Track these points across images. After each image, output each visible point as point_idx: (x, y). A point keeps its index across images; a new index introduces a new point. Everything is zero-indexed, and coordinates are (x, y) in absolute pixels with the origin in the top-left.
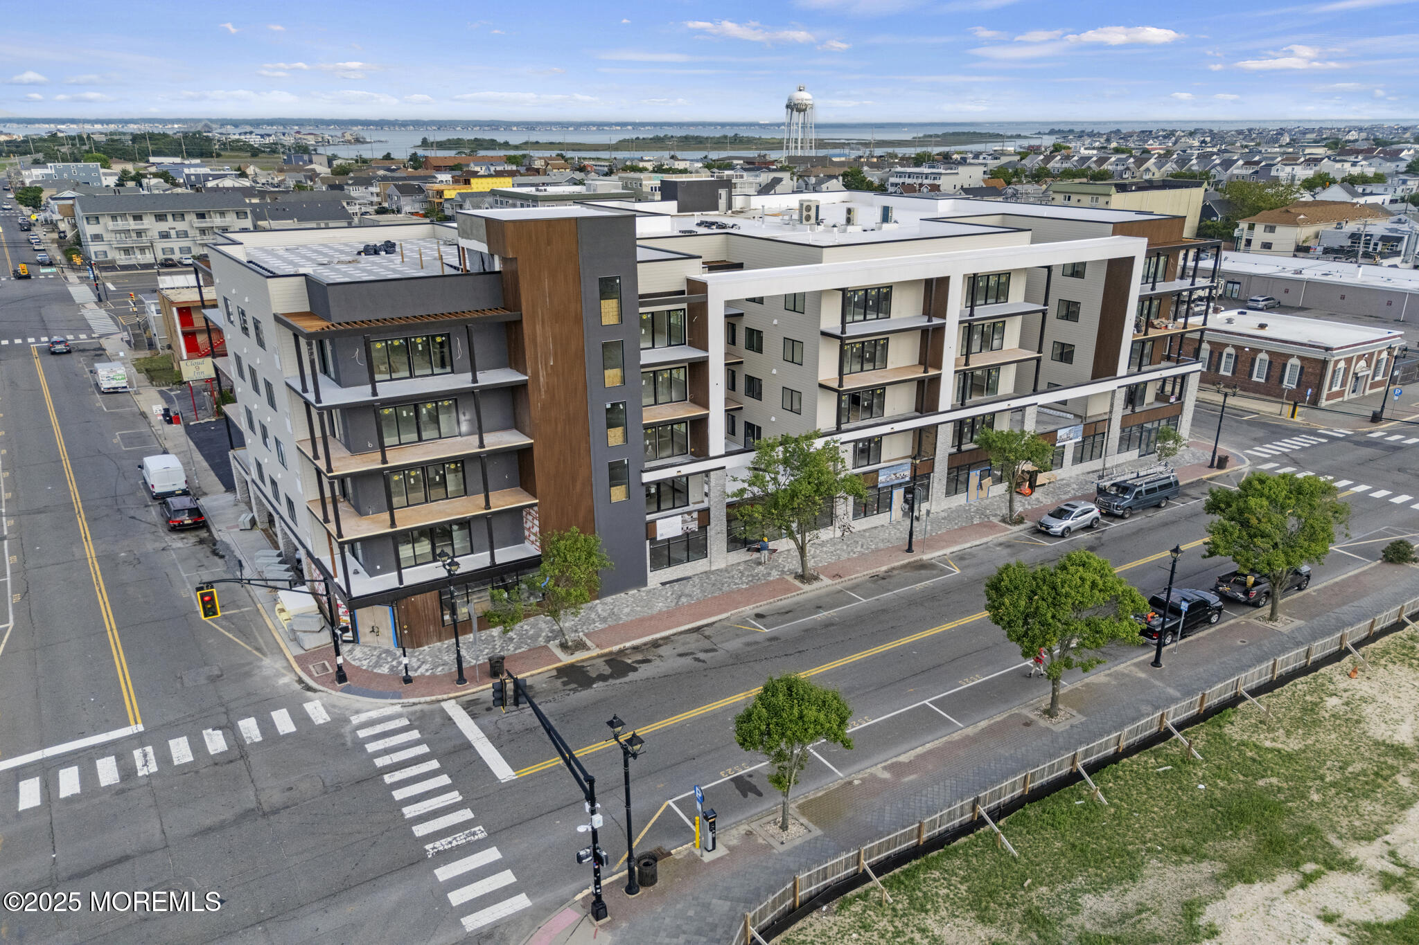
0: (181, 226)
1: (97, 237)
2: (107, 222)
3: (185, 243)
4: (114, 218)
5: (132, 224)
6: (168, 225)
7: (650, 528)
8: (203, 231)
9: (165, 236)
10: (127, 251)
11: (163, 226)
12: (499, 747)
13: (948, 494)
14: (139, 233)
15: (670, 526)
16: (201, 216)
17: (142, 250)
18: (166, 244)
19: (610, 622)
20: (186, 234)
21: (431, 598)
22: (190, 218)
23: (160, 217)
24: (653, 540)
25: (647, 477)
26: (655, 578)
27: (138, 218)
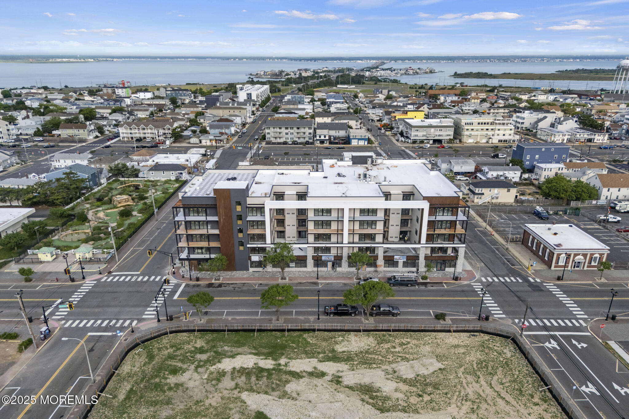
0: (292, 131)
1: (268, 133)
2: (272, 129)
3: (292, 136)
4: (274, 128)
5: (278, 130)
6: (289, 130)
7: (250, 258)
8: (298, 133)
9: (287, 134)
10: (276, 138)
11: (287, 131)
13: (349, 267)
14: (280, 133)
15: (255, 258)
16: (298, 128)
17: (280, 138)
18: (287, 136)
20: (293, 133)
21: (196, 262)
22: (295, 129)
23: (287, 128)
24: (251, 260)
25: (248, 246)
26: (251, 270)
27: (280, 128)
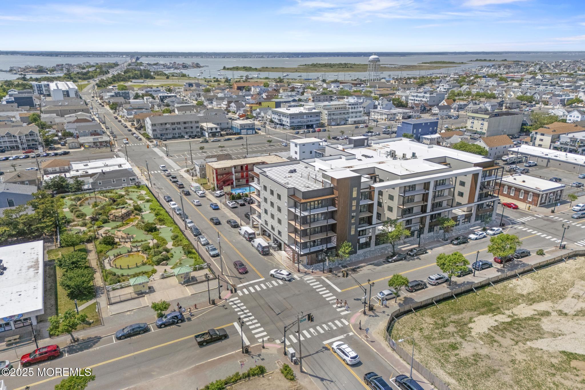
0: (179, 126)
1: (155, 130)
2: (158, 126)
5: (164, 126)
7: (359, 240)
8: (185, 128)
9: (174, 129)
11: (174, 126)
12: (336, 286)
13: (429, 232)
14: (167, 129)
15: (363, 240)
16: (185, 123)
17: (167, 134)
19: (351, 262)
20: (180, 129)
22: (182, 123)
24: (359, 243)
25: (358, 229)
26: (359, 252)
27: (166, 124)
